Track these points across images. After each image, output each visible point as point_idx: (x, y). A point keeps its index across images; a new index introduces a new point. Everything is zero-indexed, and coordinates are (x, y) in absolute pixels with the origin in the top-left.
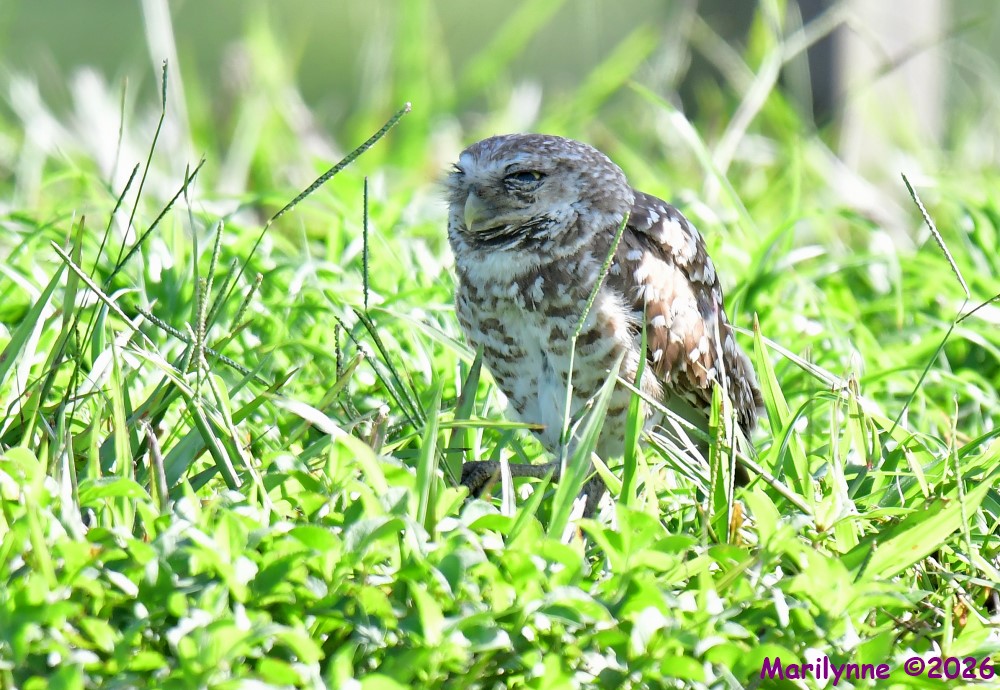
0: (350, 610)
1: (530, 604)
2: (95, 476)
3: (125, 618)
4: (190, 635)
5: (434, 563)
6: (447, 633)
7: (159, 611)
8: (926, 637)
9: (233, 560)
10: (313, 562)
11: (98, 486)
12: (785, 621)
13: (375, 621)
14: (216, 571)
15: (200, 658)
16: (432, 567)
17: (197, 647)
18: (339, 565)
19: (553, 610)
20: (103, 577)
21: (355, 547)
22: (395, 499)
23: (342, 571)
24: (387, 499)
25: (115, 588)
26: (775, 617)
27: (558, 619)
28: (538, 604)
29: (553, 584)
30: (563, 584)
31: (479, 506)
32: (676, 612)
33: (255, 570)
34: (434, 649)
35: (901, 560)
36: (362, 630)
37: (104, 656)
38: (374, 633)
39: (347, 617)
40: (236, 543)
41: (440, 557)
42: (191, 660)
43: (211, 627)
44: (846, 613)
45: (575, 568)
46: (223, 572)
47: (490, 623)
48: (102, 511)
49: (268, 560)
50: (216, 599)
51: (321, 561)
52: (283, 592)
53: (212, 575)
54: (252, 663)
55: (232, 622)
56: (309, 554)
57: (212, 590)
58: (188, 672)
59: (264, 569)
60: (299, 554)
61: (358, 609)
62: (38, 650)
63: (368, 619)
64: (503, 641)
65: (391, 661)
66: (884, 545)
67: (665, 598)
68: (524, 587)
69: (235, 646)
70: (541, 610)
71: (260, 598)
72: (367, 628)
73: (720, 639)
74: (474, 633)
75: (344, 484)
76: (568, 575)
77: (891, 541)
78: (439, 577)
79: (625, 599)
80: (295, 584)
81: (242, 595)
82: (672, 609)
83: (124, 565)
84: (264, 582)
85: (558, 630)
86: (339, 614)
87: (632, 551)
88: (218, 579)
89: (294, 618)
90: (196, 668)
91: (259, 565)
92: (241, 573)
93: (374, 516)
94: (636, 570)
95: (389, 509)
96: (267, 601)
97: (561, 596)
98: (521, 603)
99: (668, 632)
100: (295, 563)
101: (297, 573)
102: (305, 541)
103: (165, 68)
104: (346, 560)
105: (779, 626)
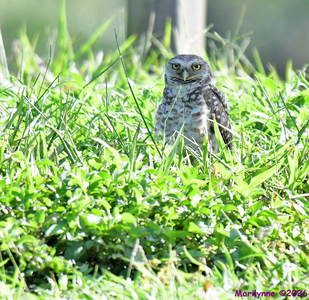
0: (115, 195)
1: (164, 194)
2: (39, 159)
3: (53, 198)
4: (74, 202)
5: (138, 182)
6: (143, 201)
7: (64, 195)
8: (267, 203)
9: (82, 181)
10: (104, 183)
11: (40, 161)
12: (232, 198)
13: (121, 198)
14: (78, 185)
15: (77, 208)
16: (138, 183)
17: (76, 205)
18: (111, 183)
19: (170, 195)
20: (46, 186)
21: (115, 178)
22: (125, 165)
23: (112, 185)
24: (123, 165)
25: (49, 189)
26: (229, 197)
27: (171, 198)
28: (166, 193)
29: (170, 188)
30: (172, 188)
31: (146, 167)
32: (203, 196)
33: (89, 184)
34: (140, 205)
35: (259, 182)
36: (118, 201)
37: (48, 208)
38: (121, 201)
39: (114, 197)
40: (83, 177)
41: (140, 181)
42: (75, 208)
43: (79, 200)
44: (249, 196)
45: (176, 184)
46: (80, 185)
47: (153, 199)
48: (40, 169)
49: (92, 181)
50: (79, 192)
51: (106, 182)
52: (96, 190)
53: (77, 186)
54: (89, 210)
55: (85, 198)
56: (103, 180)
57: (78, 190)
58: (74, 212)
59: (91, 184)
60: (101, 180)
61: (117, 195)
62: (31, 206)
63: (120, 197)
64: (157, 204)
65: (127, 209)
66: (254, 178)
67: (200, 191)
68: (163, 189)
69: (86, 205)
70: (166, 195)
71: (90, 192)
72: (120, 200)
73: (215, 203)
74: (150, 201)
75: (107, 161)
76: (174, 186)
77: (256, 177)
78: (140, 186)
79: (189, 192)
80: (99, 188)
81: (85, 191)
82: (202, 195)
83: (51, 183)
84: (91, 187)
85: (171, 201)
86: (112, 196)
87: (190, 179)
88: (79, 186)
89: (99, 197)
90: (76, 211)
91: (90, 183)
92: (85, 185)
93: (119, 170)
94: (192, 184)
95: (123, 167)
96: (92, 193)
97: (173, 191)
98: (162, 193)
99: (202, 201)
100: (100, 182)
101: (100, 185)
102: (102, 176)
103: (51, 46)
104: (113, 181)
105: (230, 199)
